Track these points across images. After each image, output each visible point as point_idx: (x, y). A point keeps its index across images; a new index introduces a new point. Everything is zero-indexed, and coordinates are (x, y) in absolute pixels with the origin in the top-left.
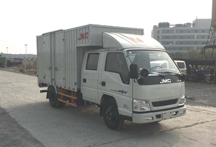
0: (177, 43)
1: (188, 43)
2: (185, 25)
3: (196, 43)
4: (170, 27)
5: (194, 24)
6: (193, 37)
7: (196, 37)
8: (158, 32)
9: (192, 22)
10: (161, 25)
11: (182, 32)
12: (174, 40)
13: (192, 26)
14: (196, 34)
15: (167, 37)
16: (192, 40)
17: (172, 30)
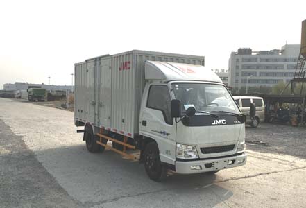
0: (261, 74)
1: (275, 75)
2: (271, 53)
3: (285, 75)
4: (253, 54)
5: (283, 51)
6: (282, 67)
7: (285, 67)
8: (238, 60)
9: (280, 49)
10: (241, 51)
11: (267, 60)
12: (258, 71)
13: (280, 54)
14: (285, 64)
15: (249, 67)
16: (281, 71)
17: (255, 59)
